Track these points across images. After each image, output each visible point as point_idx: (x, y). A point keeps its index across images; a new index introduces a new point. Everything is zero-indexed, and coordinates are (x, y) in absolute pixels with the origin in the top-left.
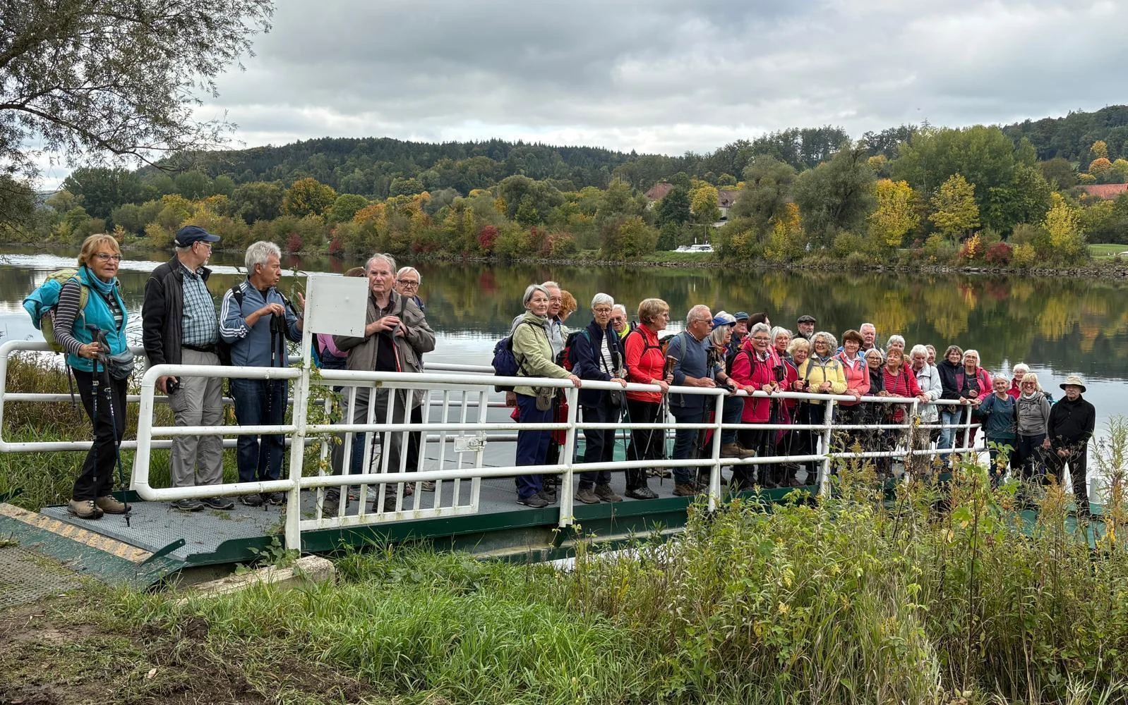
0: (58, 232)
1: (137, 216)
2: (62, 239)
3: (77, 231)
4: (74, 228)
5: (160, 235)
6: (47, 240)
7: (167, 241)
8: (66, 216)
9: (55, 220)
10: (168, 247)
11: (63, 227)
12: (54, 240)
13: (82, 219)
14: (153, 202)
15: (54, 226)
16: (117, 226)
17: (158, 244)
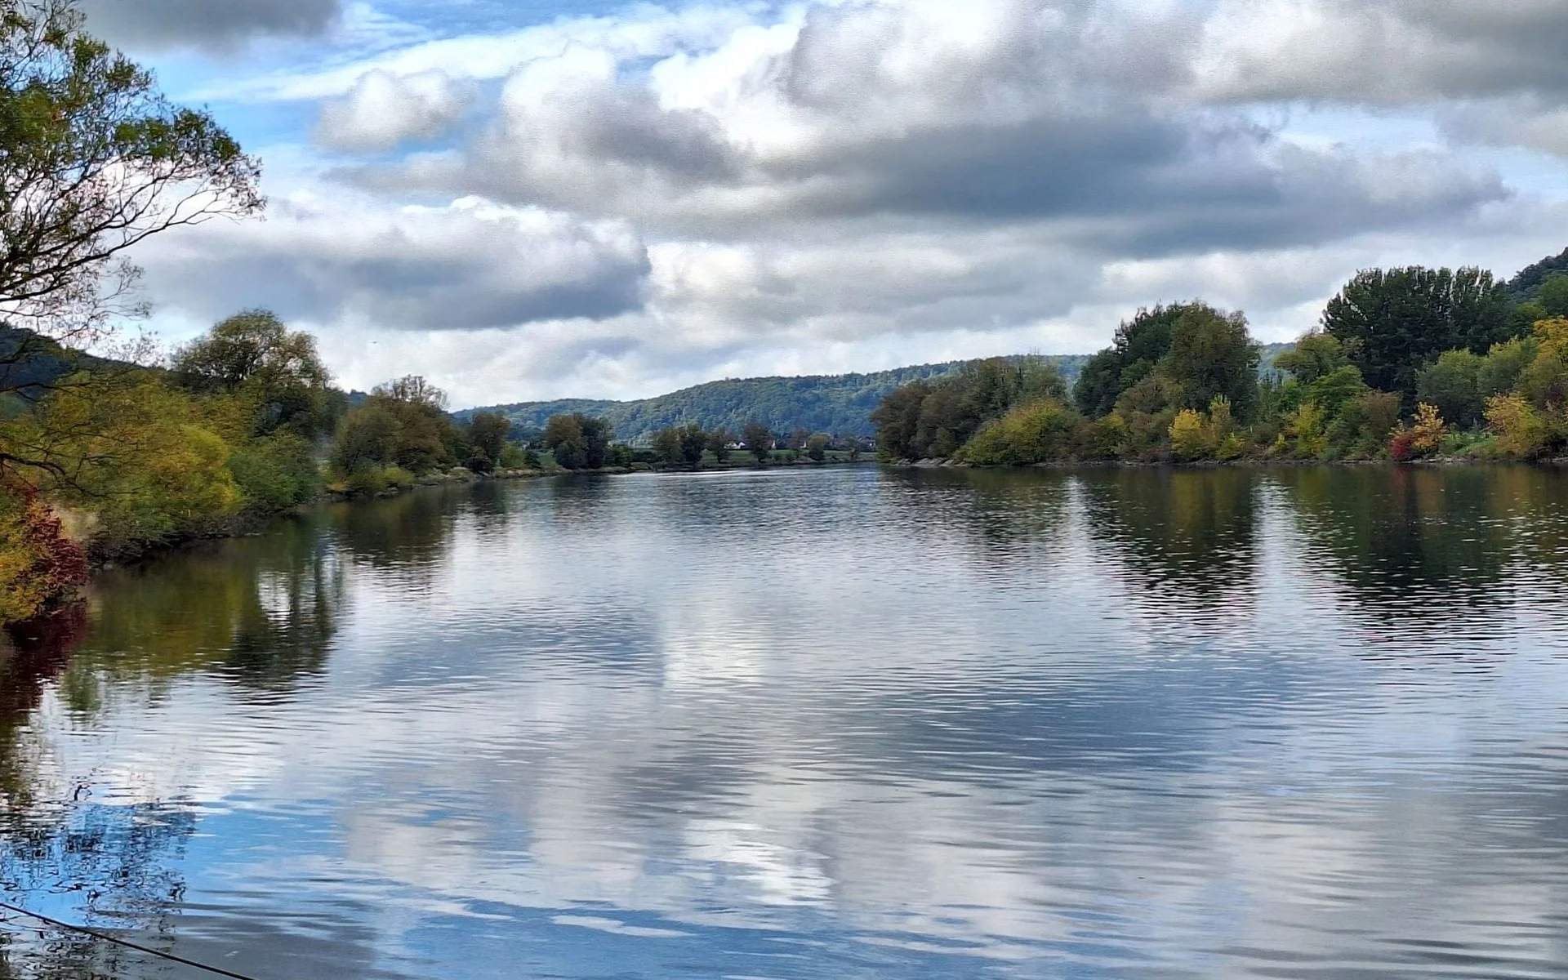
0: (1295, 430)
1: (1474, 380)
2: (1302, 448)
3: (1332, 426)
4: (1329, 417)
5: (1524, 425)
6: (1271, 449)
7: (1540, 438)
8: (1314, 389)
9: (1290, 402)
10: (1542, 455)
11: (1304, 417)
12: (1285, 450)
13: (1348, 394)
14: (1514, 345)
15: (1284, 415)
16: (1422, 406)
17: (1520, 450)
